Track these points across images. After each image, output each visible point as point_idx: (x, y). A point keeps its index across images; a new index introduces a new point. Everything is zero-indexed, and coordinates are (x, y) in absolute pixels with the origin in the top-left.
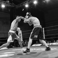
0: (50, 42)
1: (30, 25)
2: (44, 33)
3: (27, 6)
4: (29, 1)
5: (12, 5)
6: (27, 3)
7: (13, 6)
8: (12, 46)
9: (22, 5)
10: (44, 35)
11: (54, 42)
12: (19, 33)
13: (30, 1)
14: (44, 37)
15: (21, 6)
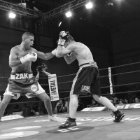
0: (126, 101)
1: (68, 63)
2: (110, 79)
3: (69, 14)
4: (73, 4)
5: (32, 12)
6: (70, 8)
7: (36, 16)
8: (34, 111)
9: (56, 11)
10: (111, 85)
11: (135, 102)
12: (49, 81)
13: (76, 2)
14: (111, 89)
15: (54, 14)
